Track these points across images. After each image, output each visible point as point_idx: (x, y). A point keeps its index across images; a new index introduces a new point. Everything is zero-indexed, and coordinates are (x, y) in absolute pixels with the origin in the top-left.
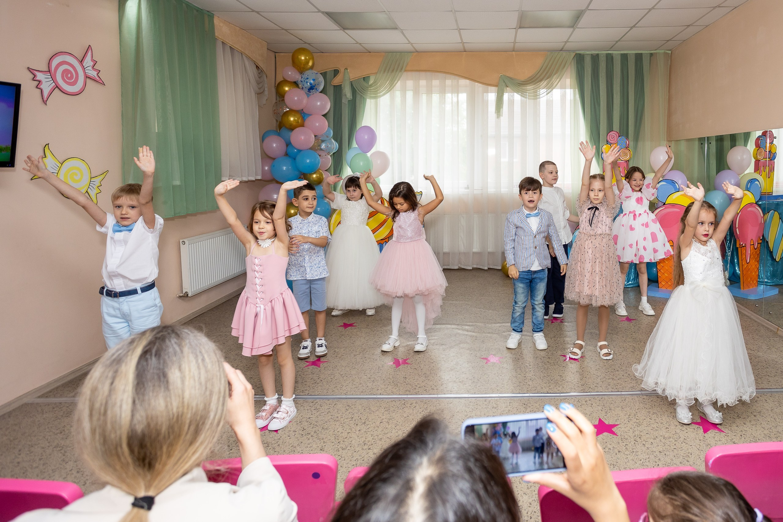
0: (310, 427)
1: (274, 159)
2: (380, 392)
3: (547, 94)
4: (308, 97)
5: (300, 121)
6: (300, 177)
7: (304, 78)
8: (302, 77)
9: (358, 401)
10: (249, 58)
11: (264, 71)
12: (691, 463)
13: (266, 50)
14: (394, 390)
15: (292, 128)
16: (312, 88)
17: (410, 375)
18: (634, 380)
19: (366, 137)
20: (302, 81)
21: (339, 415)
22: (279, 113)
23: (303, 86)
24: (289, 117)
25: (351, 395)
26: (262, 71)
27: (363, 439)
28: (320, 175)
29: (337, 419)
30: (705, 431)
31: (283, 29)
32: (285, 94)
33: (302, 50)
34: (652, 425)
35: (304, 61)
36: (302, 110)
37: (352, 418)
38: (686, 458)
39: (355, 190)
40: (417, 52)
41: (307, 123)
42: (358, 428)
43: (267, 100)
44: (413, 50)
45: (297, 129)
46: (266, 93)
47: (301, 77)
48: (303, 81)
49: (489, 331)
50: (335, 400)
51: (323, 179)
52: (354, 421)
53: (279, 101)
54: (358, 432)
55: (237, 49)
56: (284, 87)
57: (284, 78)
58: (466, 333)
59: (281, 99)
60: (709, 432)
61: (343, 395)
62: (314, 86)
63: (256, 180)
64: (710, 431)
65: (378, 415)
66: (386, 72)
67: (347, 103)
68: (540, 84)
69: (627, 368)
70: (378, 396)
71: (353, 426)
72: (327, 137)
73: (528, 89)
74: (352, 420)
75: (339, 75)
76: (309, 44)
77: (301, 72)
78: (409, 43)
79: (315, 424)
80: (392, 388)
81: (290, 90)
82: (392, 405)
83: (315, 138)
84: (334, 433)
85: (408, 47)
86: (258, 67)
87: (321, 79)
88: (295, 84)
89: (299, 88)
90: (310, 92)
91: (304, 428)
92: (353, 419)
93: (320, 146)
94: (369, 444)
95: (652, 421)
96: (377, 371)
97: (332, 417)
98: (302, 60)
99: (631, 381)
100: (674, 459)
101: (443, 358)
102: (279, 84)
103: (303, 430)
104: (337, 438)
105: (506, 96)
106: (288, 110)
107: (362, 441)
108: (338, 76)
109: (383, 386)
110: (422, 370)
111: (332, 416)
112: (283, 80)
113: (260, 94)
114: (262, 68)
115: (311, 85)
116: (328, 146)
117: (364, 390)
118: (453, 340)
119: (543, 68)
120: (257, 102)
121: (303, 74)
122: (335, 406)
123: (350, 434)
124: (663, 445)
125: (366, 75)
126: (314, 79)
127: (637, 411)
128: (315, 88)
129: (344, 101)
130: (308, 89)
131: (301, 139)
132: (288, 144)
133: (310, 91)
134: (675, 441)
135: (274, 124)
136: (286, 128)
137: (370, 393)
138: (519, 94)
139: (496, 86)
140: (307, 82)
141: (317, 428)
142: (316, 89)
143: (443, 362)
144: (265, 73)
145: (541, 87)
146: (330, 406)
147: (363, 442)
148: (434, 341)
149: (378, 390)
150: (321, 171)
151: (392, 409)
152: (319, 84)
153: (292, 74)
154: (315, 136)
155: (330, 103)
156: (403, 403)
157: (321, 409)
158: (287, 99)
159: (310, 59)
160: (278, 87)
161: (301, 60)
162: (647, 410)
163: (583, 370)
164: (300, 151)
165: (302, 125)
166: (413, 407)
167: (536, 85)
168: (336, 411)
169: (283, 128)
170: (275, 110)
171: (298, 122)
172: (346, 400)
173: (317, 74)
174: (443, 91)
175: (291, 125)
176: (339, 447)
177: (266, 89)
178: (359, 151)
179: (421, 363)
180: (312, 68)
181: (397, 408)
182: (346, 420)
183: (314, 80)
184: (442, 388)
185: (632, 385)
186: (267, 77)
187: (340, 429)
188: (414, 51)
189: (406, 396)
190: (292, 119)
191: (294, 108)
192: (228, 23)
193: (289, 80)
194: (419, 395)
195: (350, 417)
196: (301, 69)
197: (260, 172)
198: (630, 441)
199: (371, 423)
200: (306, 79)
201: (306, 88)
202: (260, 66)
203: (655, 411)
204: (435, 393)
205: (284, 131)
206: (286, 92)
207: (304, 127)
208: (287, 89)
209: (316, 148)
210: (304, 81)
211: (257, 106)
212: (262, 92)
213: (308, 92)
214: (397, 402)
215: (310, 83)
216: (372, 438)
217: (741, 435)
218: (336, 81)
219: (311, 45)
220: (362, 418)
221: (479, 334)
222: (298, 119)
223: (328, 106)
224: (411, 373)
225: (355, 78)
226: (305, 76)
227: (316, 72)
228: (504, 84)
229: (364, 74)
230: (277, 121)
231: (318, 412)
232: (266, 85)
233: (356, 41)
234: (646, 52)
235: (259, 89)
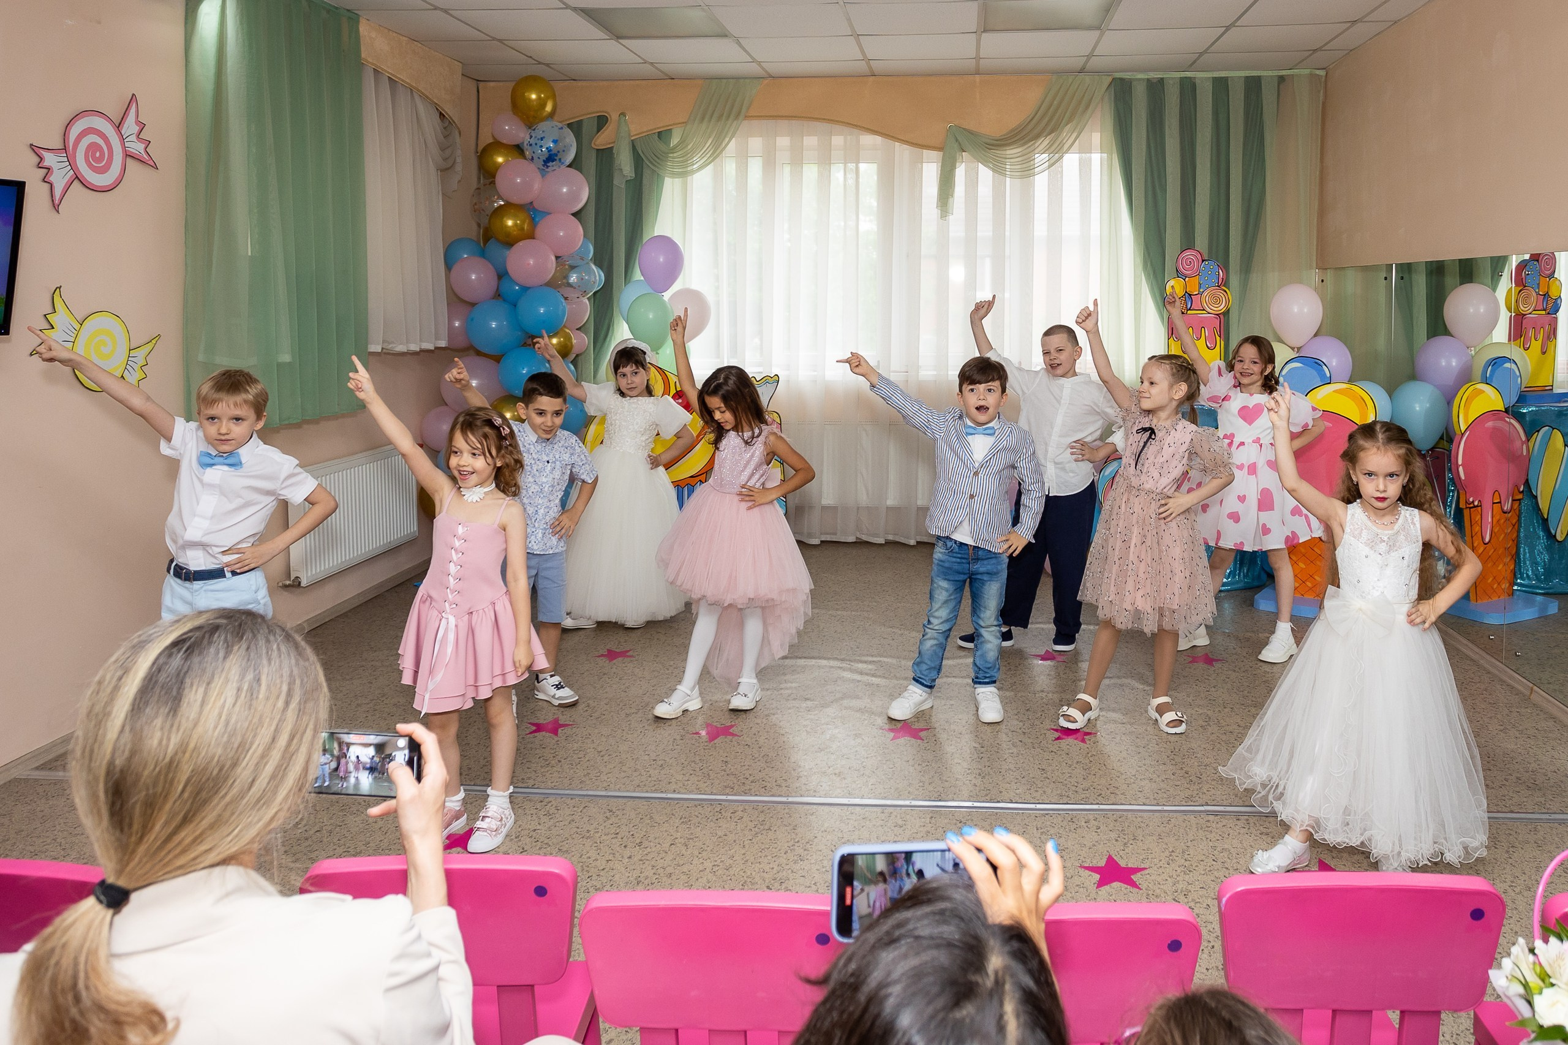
0: (536, 846)
1: (473, 305)
2: (673, 786)
3: (1050, 166)
4: (543, 176)
5: (526, 227)
6: (525, 343)
7: (536, 137)
8: (531, 137)
9: (630, 803)
10: (424, 97)
11: (454, 122)
13: (460, 77)
14: (702, 785)
15: (510, 242)
16: (551, 158)
17: (736, 757)
18: (1195, 783)
19: (661, 260)
20: (531, 145)
21: (591, 828)
22: (483, 210)
23: (533, 155)
24: (505, 219)
25: (615, 791)
26: (451, 123)
27: (636, 873)
28: (564, 338)
29: (588, 834)
31: (495, 39)
32: (497, 170)
33: (530, 80)
35: (535, 103)
36: (531, 203)
37: (618, 834)
39: (636, 373)
40: (771, 76)
41: (540, 231)
42: (627, 853)
43: (459, 181)
44: (763, 73)
45: (521, 244)
46: (459, 168)
47: (529, 137)
48: (533, 144)
49: (906, 675)
50: (586, 799)
51: (572, 346)
52: (620, 840)
53: (484, 185)
54: (627, 860)
55: (403, 80)
56: (495, 157)
57: (493, 136)
58: (858, 677)
59: (488, 181)
61: (601, 791)
62: (556, 155)
63: (436, 348)
65: (666, 831)
66: (706, 120)
67: (623, 186)
68: (1034, 143)
69: (1185, 760)
70: (670, 796)
71: (618, 849)
72: (582, 259)
73: (1008, 156)
74: (617, 837)
75: (608, 127)
76: (548, 65)
77: (531, 126)
78: (754, 61)
79: (545, 842)
80: (698, 781)
81: (506, 162)
82: (696, 814)
83: (557, 263)
84: (580, 860)
85: (753, 69)
86: (444, 116)
87: (570, 139)
88: (518, 150)
89: (526, 159)
90: (548, 167)
91: (523, 849)
92: (619, 836)
93: (566, 277)
94: (646, 882)
96: (671, 747)
97: (579, 830)
98: (532, 101)
99: (1188, 786)
101: (805, 726)
102: (485, 150)
103: (522, 852)
104: (586, 869)
105: (960, 172)
106: (502, 203)
107: (635, 876)
108: (606, 130)
109: (680, 777)
110: (760, 748)
111: (578, 828)
112: (491, 141)
113: (445, 170)
114: (450, 117)
115: (549, 151)
116: (582, 279)
117: (643, 783)
118: (829, 690)
119: (1043, 106)
120: (440, 188)
121: (534, 130)
122: (585, 810)
123: (611, 864)
125: (663, 127)
126: (555, 139)
128: (557, 158)
129: (617, 181)
130: (544, 161)
131: (529, 264)
132: (502, 275)
133: (548, 164)
135: (473, 231)
136: (498, 240)
137: (653, 789)
138: (991, 168)
139: (940, 149)
140: (541, 146)
141: (549, 849)
142: (560, 159)
143: (805, 733)
144: (458, 129)
145: (1036, 151)
146: (575, 809)
147: (636, 879)
148: (789, 692)
149: (670, 783)
150: (567, 331)
151: (695, 820)
152: (565, 150)
153: (511, 129)
154: (557, 258)
155: (587, 189)
156: (718, 810)
157: (557, 815)
158: (500, 180)
159: (547, 98)
160: (483, 155)
161: (530, 100)
163: (1091, 759)
164: (525, 289)
165: (531, 236)
166: (738, 818)
167: (1026, 146)
168: (586, 819)
170: (476, 204)
171: (523, 229)
172: (605, 801)
173: (562, 128)
174: (825, 161)
175: (508, 235)
176: (589, 885)
177: (459, 160)
178: (647, 289)
179: (760, 734)
180: (552, 115)
181: (704, 820)
182: (604, 837)
183: (555, 142)
184: (798, 785)
185: (1188, 793)
186: (460, 134)
187: (593, 854)
188: (766, 76)
189: (724, 797)
190: (510, 223)
191: (515, 200)
192: (386, 31)
193: (505, 141)
194: (751, 795)
195: (613, 831)
196: (530, 118)
197: (444, 331)
199: (652, 844)
200: (538, 139)
201: (539, 158)
202: (447, 114)
204: (782, 793)
205: (493, 247)
206: (498, 166)
207: (534, 238)
208: (500, 160)
209: (557, 283)
210: (536, 144)
211: (441, 197)
212: (451, 167)
213: (543, 166)
214: (705, 807)
215: (547, 148)
216: (653, 871)
218: (602, 140)
219: (550, 67)
220: (636, 835)
221: (885, 680)
222: (523, 222)
223: (585, 195)
224: (738, 754)
225: (641, 133)
226: (539, 133)
227: (560, 125)
228: (956, 145)
229: (660, 124)
230: (479, 225)
231: (552, 820)
232: (459, 152)
233: (643, 59)
234: (1270, 73)
235: (445, 159)
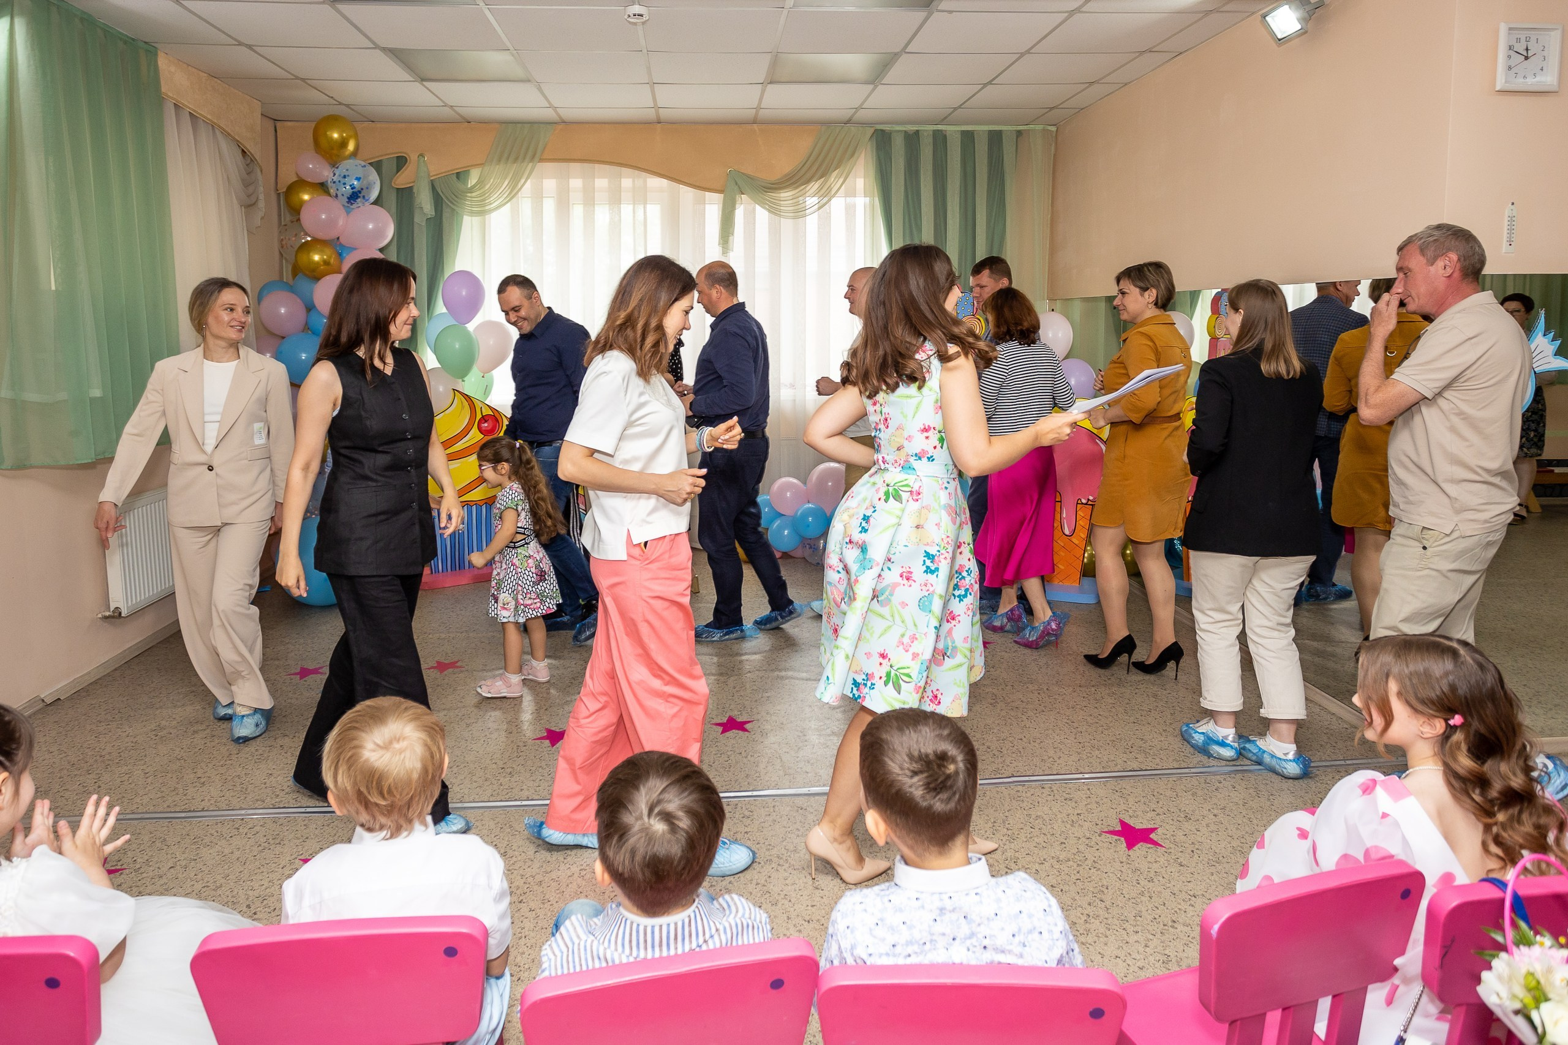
3: (820, 209)
4: (348, 213)
5: (332, 261)
7: (339, 176)
8: (334, 174)
10: (226, 135)
11: (256, 160)
12: (1108, 904)
13: (260, 116)
15: (316, 275)
16: (354, 196)
19: (463, 293)
20: (334, 182)
22: (290, 246)
23: (337, 192)
24: (311, 254)
26: (253, 160)
30: (1130, 846)
31: (297, 78)
32: (302, 208)
33: (332, 120)
34: (1036, 839)
35: (337, 142)
36: (338, 238)
38: (1099, 896)
40: (565, 122)
43: (262, 218)
44: (557, 119)
45: (328, 278)
46: (261, 204)
47: (332, 174)
48: (337, 181)
53: (290, 221)
55: (205, 117)
56: (300, 194)
57: (297, 175)
59: (292, 218)
60: (1136, 848)
62: (360, 192)
64: (1139, 845)
66: (503, 161)
67: (424, 224)
68: (805, 188)
73: (782, 199)
75: (408, 168)
76: (347, 106)
77: (334, 165)
78: (550, 106)
81: (312, 199)
85: (550, 115)
86: (246, 153)
87: (374, 176)
88: (322, 187)
89: (330, 195)
90: (352, 204)
95: (1036, 832)
98: (334, 139)
100: (1077, 897)
102: (287, 188)
105: (739, 212)
106: (309, 239)
108: (405, 170)
112: (295, 179)
113: (249, 206)
114: (252, 155)
115: (352, 189)
119: (812, 155)
120: (244, 223)
121: (337, 168)
124: (1058, 874)
125: (462, 168)
126: (359, 177)
127: (1007, 814)
128: (361, 195)
129: (418, 219)
130: (348, 198)
132: (310, 305)
133: (353, 201)
134: (1078, 865)
136: (305, 275)
138: (766, 208)
139: (720, 192)
140: (344, 184)
142: (364, 197)
144: (259, 166)
145: (807, 194)
152: (369, 188)
153: (315, 168)
155: (392, 226)
158: (306, 216)
159: (351, 137)
160: (286, 192)
161: (332, 138)
162: (1025, 812)
167: (798, 189)
169: (300, 274)
170: (281, 239)
171: (329, 262)
173: (365, 166)
174: (615, 201)
175: (315, 268)
177: (261, 197)
178: (451, 321)
180: (354, 154)
183: (358, 179)
185: (995, 766)
186: (260, 171)
188: (559, 121)
190: (316, 257)
191: (321, 235)
192: (185, 66)
193: (309, 180)
196: (332, 154)
198: (997, 868)
200: (342, 178)
201: (343, 195)
202: (248, 151)
203: (1039, 814)
205: (302, 283)
206: (304, 204)
208: (306, 197)
210: (340, 181)
211: (246, 232)
212: (254, 204)
213: (348, 202)
215: (351, 186)
217: (1193, 851)
218: (402, 180)
219: (350, 108)
222: (330, 257)
223: (390, 232)
225: (440, 174)
226: (341, 171)
227: (363, 163)
228: (735, 188)
229: (459, 166)
230: (287, 261)
232: (261, 189)
233: (443, 102)
234: (1010, 128)
235: (249, 196)
